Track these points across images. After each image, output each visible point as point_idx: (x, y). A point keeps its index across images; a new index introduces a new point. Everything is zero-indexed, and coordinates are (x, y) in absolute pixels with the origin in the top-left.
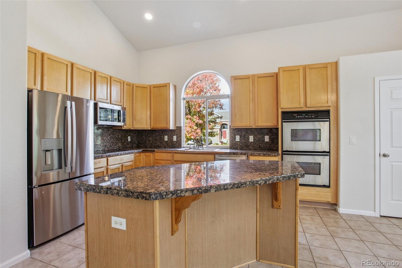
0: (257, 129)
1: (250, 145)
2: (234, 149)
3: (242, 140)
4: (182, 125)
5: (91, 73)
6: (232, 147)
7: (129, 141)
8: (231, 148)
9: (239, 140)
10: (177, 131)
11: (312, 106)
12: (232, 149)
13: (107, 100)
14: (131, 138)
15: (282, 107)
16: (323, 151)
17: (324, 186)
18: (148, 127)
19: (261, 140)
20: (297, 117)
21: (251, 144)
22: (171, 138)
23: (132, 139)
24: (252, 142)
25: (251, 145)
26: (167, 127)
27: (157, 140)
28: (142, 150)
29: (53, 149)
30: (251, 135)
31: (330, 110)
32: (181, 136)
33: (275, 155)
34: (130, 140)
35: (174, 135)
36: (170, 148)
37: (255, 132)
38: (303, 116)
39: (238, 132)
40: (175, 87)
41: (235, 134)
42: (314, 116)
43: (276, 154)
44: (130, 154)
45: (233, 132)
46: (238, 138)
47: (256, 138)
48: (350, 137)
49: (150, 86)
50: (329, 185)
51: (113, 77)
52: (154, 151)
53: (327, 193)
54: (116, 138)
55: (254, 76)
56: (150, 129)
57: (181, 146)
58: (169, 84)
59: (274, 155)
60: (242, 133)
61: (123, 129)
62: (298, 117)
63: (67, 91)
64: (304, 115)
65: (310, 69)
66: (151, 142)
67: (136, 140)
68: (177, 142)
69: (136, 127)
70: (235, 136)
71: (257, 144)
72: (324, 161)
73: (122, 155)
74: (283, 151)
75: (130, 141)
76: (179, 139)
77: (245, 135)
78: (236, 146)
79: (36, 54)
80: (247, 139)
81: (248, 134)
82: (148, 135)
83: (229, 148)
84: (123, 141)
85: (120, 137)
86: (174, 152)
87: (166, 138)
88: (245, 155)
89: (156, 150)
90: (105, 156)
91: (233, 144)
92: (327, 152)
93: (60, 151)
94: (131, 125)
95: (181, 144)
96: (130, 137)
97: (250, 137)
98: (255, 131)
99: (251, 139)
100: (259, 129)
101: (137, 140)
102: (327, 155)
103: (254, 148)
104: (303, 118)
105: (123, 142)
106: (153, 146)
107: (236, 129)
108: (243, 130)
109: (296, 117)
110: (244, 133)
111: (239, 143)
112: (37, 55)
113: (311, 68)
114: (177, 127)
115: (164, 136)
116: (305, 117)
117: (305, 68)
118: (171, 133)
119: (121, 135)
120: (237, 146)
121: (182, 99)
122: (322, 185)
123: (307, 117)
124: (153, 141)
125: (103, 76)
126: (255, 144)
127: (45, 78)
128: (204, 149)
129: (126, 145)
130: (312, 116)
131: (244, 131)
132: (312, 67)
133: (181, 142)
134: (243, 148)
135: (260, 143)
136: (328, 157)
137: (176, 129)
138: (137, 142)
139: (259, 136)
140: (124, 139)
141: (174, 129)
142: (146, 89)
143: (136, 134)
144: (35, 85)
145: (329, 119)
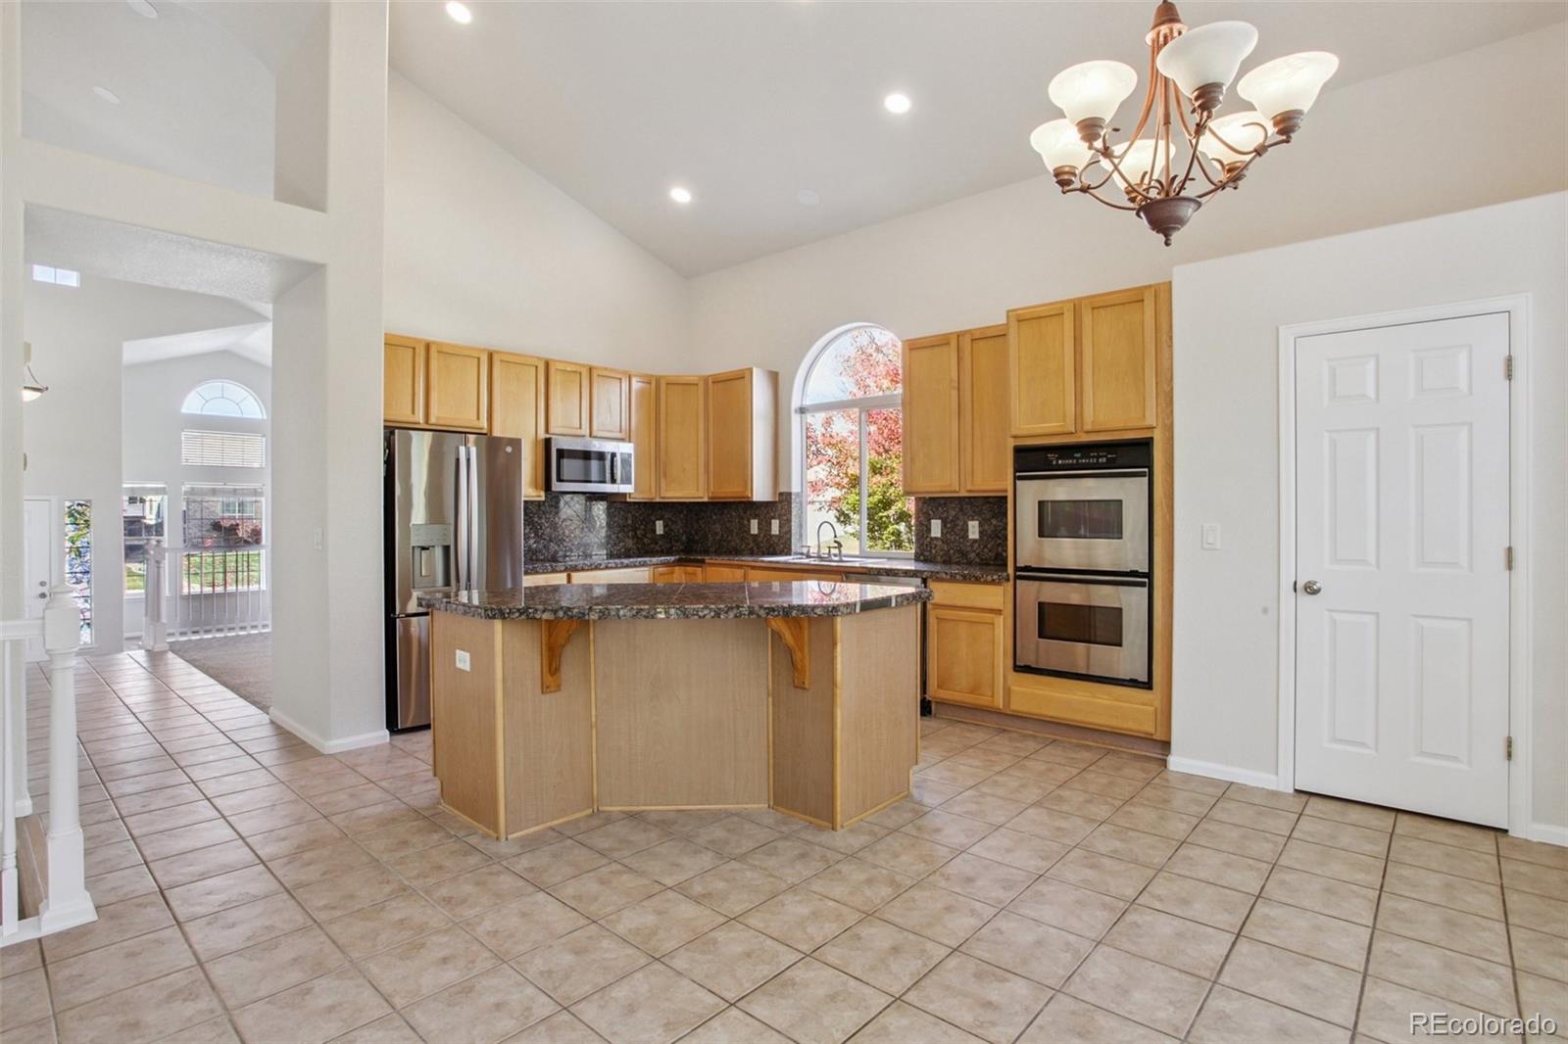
0: (991, 500)
1: (969, 549)
2: (926, 561)
3: (947, 532)
4: (795, 489)
5: (537, 367)
6: (922, 554)
7: (658, 533)
8: (917, 559)
9: (939, 535)
10: (780, 506)
11: (1097, 428)
12: (922, 561)
13: (580, 428)
14: (665, 527)
15: (1014, 433)
16: (1131, 571)
17: (1133, 683)
18: (701, 495)
19: (1000, 535)
20: (1057, 462)
21: (972, 546)
22: (765, 526)
23: (670, 530)
24: (975, 541)
25: (975, 551)
26: (744, 495)
27: (732, 531)
28: (677, 557)
29: (433, 544)
30: (973, 520)
31: (1152, 438)
32: (789, 521)
33: (993, 580)
34: (662, 528)
35: (774, 518)
36: (764, 554)
37: (984, 508)
38: (1073, 458)
39: (937, 509)
40: (774, 378)
41: (930, 515)
42: (1104, 460)
43: (995, 577)
44: (635, 566)
45: (925, 510)
46: (936, 529)
47: (986, 527)
48: (1202, 527)
49: (706, 379)
50: (1146, 680)
51: (596, 368)
52: (703, 561)
53: (1144, 705)
54: (619, 525)
55: (959, 335)
56: (706, 500)
57: (790, 549)
58: (750, 370)
59: (989, 578)
60: (947, 511)
61: (628, 500)
62: (1060, 462)
63: (478, 418)
64: (1078, 455)
65: (1096, 311)
66: (718, 537)
67: (681, 531)
68: (779, 537)
69: (667, 495)
70: (929, 520)
71: (989, 546)
72: (1131, 601)
73: (611, 568)
74: (1017, 569)
75: (662, 532)
76: (785, 529)
77: (956, 517)
78: (930, 551)
79: (414, 349)
80: (962, 530)
81: (966, 514)
82: (711, 517)
83: (913, 557)
84: (638, 532)
85: (630, 522)
86: (748, 566)
87: (754, 527)
88: (917, 577)
89: (707, 559)
90: (563, 568)
91: (922, 545)
92: (1143, 575)
93: (446, 549)
94: (653, 490)
95: (790, 545)
96: (661, 522)
97: (970, 523)
98: (983, 505)
99: (974, 530)
100: (996, 500)
101: (685, 532)
102: (1142, 585)
103: (982, 560)
104: (1072, 464)
105: (640, 536)
106: (725, 549)
107: (931, 498)
108: (951, 503)
109: (1054, 463)
110: (954, 513)
111: (939, 543)
112: (417, 350)
113: (1098, 308)
114: (781, 494)
115: (749, 521)
116: (1078, 463)
117: (1077, 306)
118: (765, 511)
119: (633, 516)
120: (934, 551)
121: (796, 411)
122: (1128, 678)
123: (1085, 463)
124: (722, 536)
125: (569, 369)
126: (985, 547)
127: (434, 396)
128: (844, 559)
129: (649, 544)
130: (1100, 460)
131: (953, 505)
132: (1100, 304)
133: (790, 539)
134: (950, 558)
135: (999, 545)
136: (1146, 590)
137: (777, 499)
138: (684, 538)
139: (994, 522)
140: (642, 527)
141: (770, 500)
142: (695, 387)
143: (682, 516)
144: (413, 413)
145: (1150, 467)
